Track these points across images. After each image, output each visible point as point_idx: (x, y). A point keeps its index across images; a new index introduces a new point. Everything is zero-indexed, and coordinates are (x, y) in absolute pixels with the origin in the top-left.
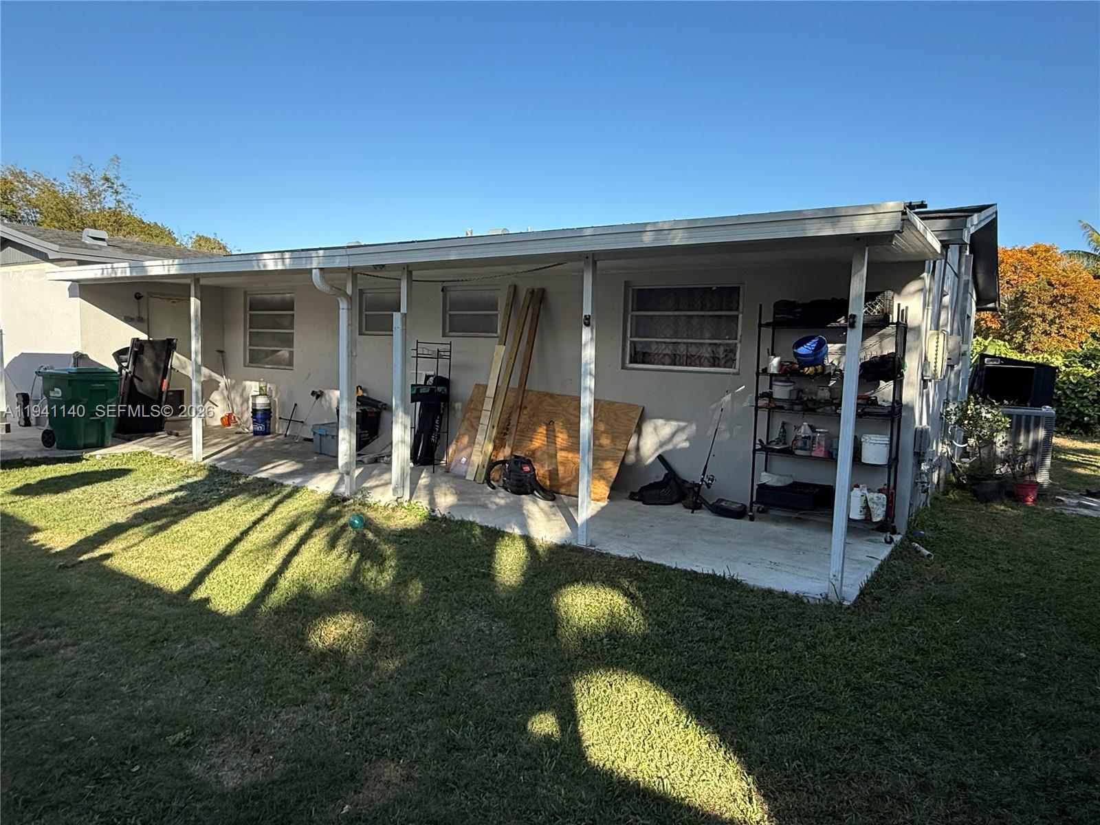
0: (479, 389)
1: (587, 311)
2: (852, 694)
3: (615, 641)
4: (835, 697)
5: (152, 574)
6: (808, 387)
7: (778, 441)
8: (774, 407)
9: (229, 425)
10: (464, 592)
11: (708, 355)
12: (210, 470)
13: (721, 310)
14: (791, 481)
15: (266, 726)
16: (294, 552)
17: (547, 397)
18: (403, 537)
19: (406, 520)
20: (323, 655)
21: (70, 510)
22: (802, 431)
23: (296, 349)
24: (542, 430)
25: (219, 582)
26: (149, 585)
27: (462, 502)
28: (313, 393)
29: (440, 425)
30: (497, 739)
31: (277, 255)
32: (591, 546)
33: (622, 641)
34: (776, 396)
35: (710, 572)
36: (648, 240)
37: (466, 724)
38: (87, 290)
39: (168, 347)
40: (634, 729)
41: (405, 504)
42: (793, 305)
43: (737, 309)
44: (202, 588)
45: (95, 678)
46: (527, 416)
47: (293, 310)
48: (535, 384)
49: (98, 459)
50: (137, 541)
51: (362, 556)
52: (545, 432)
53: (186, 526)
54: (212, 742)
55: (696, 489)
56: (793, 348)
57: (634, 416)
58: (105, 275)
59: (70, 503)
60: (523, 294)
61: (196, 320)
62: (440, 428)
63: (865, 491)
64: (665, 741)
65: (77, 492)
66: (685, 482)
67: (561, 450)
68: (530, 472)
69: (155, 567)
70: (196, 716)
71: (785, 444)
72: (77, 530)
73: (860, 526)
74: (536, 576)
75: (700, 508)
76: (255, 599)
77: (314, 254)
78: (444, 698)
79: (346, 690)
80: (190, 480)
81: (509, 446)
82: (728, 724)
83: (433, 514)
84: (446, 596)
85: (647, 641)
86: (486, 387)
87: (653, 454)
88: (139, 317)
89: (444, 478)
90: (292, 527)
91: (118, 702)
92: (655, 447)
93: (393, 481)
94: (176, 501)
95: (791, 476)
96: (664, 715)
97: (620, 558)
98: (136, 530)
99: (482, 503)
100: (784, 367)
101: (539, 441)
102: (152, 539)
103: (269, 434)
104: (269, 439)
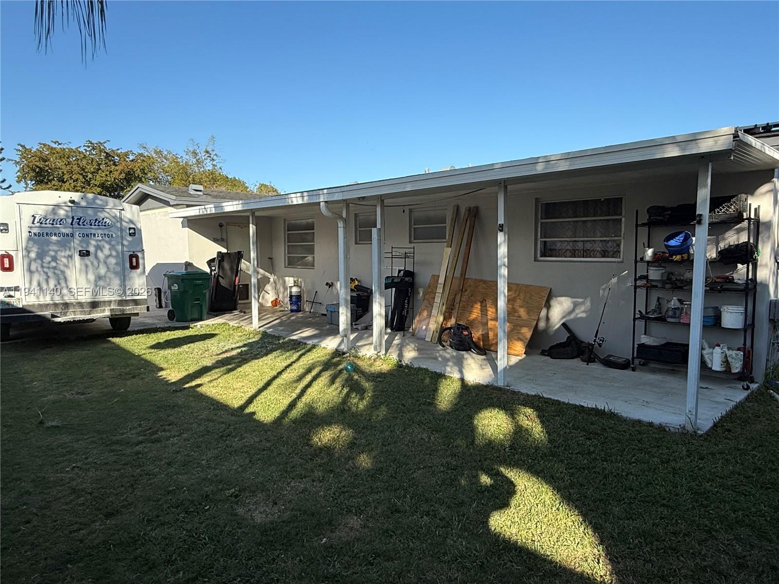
0: (434, 278)
1: (501, 221)
2: (692, 496)
3: (515, 450)
4: (678, 497)
5: (224, 397)
6: (677, 270)
7: (654, 311)
8: (650, 286)
9: (276, 306)
10: (414, 414)
11: (599, 249)
12: (263, 334)
13: (609, 215)
14: (665, 342)
15: (282, 489)
16: (309, 385)
17: (481, 283)
18: (378, 378)
19: (382, 367)
20: (321, 449)
21: (181, 358)
22: (672, 304)
23: (316, 255)
24: (478, 306)
25: (262, 403)
26: (222, 403)
27: (421, 356)
28: (327, 284)
29: (408, 303)
30: (425, 507)
31: (299, 195)
32: (507, 386)
33: (520, 450)
34: (650, 278)
35: (594, 406)
36: (540, 169)
37: (406, 497)
38: (192, 223)
39: (239, 256)
40: (520, 508)
41: (382, 357)
42: (664, 209)
43: (621, 214)
44: (252, 406)
45: (188, 455)
46: (467, 297)
47: (313, 229)
48: (472, 274)
49: (199, 327)
50: (216, 377)
51: (351, 389)
52: (480, 307)
53: (246, 368)
54: (250, 496)
55: (590, 347)
56: (664, 241)
57: (544, 295)
58: (201, 213)
59: (181, 354)
60: (463, 210)
61: (253, 239)
62: (408, 306)
63: (725, 349)
64: (541, 518)
65: (185, 348)
66: (582, 342)
67: (491, 320)
68: (468, 335)
69: (226, 392)
70: (242, 481)
71: (660, 313)
72: (184, 370)
73: (721, 376)
74: (465, 406)
75: (594, 361)
76: (282, 414)
77: (321, 192)
78: (393, 480)
79: (331, 471)
80: (250, 341)
81: (454, 317)
82: (590, 510)
83: (400, 363)
84: (402, 416)
85: (538, 452)
86: (438, 276)
87: (559, 322)
88: (222, 238)
89: (411, 340)
90: (309, 371)
91: (200, 469)
92: (560, 318)
93: (374, 342)
94: (240, 354)
95: (665, 338)
96: (543, 501)
97: (528, 395)
98: (217, 370)
99: (434, 356)
100: (657, 256)
101: (476, 313)
102: (225, 376)
103: (300, 311)
104: (300, 315)
